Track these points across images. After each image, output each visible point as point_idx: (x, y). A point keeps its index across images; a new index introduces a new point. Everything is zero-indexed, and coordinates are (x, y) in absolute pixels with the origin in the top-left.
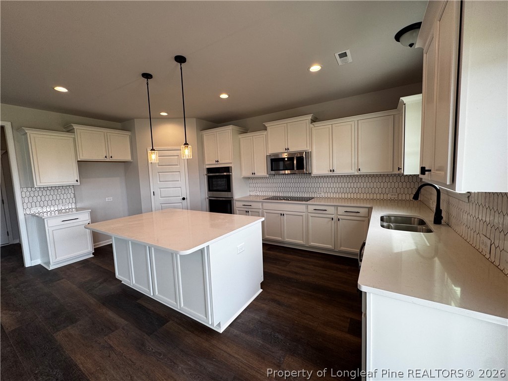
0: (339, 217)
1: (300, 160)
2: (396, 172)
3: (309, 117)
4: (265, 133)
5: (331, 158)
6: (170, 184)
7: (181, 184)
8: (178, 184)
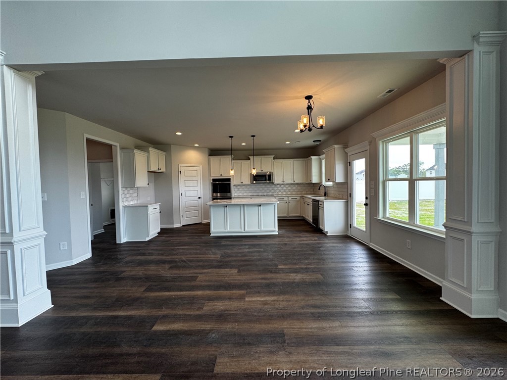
0: (289, 201)
1: (269, 176)
2: (310, 182)
3: (273, 156)
4: (249, 161)
5: (283, 176)
6: (191, 189)
7: (198, 188)
8: (196, 188)
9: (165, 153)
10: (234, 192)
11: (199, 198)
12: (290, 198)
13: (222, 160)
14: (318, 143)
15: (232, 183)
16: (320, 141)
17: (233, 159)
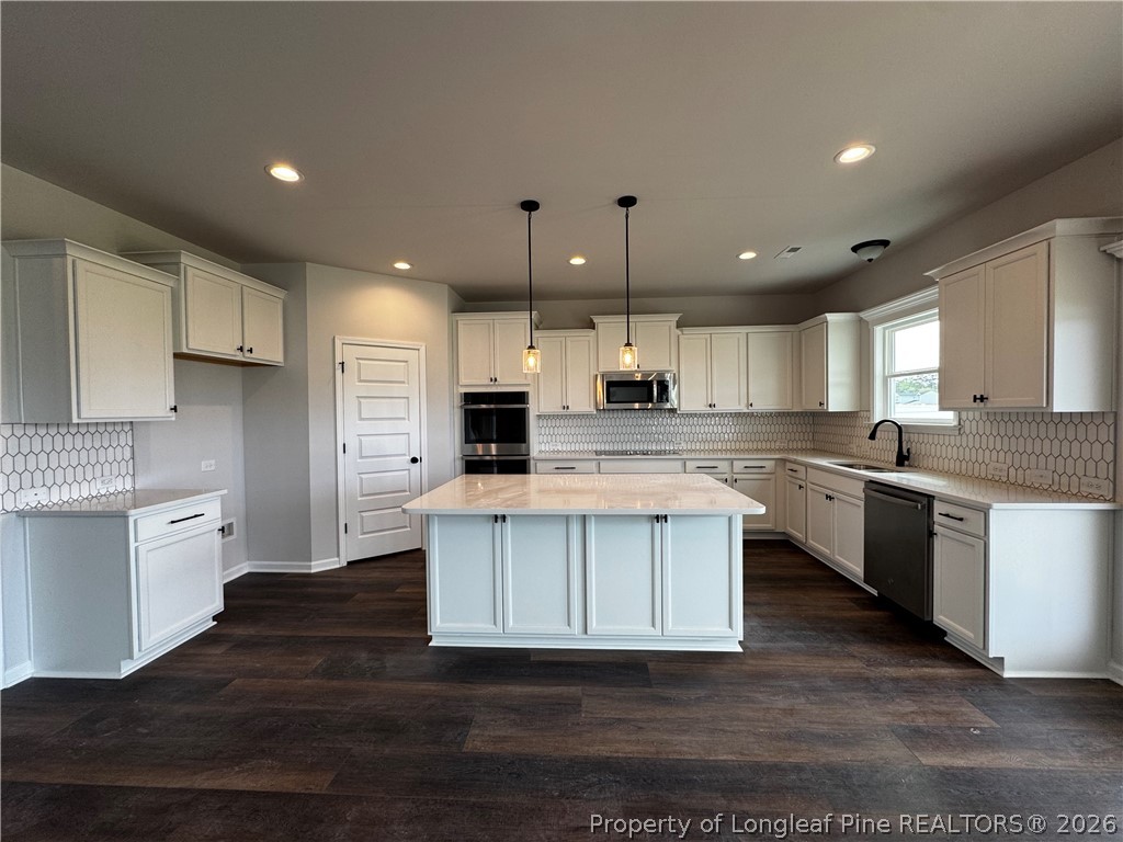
0: (735, 476)
2: (816, 407)
3: (675, 318)
4: (592, 333)
5: (709, 385)
6: (386, 427)
7: (411, 426)
8: (402, 426)
9: (281, 294)
10: (540, 442)
11: (414, 460)
12: (738, 466)
13: (497, 326)
14: (875, 254)
15: (534, 409)
16: (885, 243)
17: (536, 326)
